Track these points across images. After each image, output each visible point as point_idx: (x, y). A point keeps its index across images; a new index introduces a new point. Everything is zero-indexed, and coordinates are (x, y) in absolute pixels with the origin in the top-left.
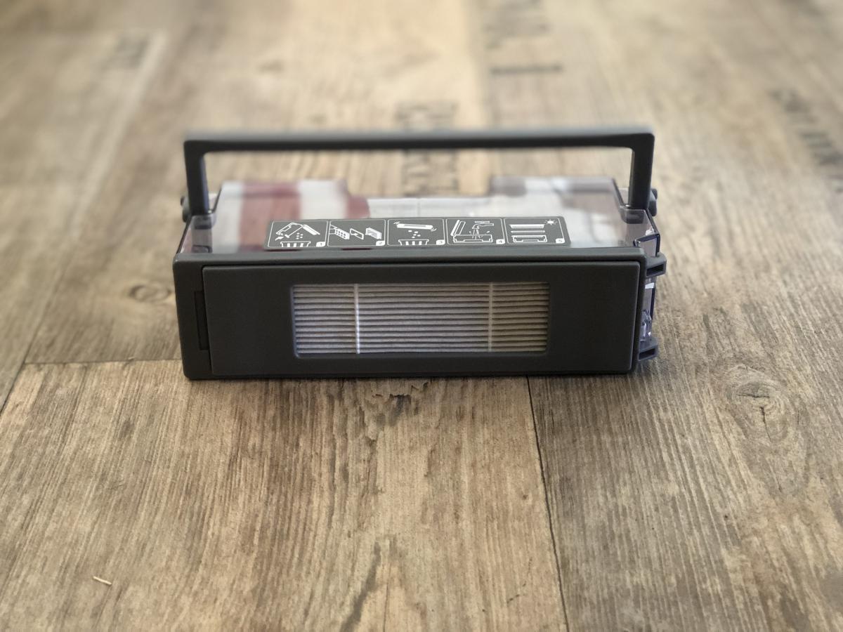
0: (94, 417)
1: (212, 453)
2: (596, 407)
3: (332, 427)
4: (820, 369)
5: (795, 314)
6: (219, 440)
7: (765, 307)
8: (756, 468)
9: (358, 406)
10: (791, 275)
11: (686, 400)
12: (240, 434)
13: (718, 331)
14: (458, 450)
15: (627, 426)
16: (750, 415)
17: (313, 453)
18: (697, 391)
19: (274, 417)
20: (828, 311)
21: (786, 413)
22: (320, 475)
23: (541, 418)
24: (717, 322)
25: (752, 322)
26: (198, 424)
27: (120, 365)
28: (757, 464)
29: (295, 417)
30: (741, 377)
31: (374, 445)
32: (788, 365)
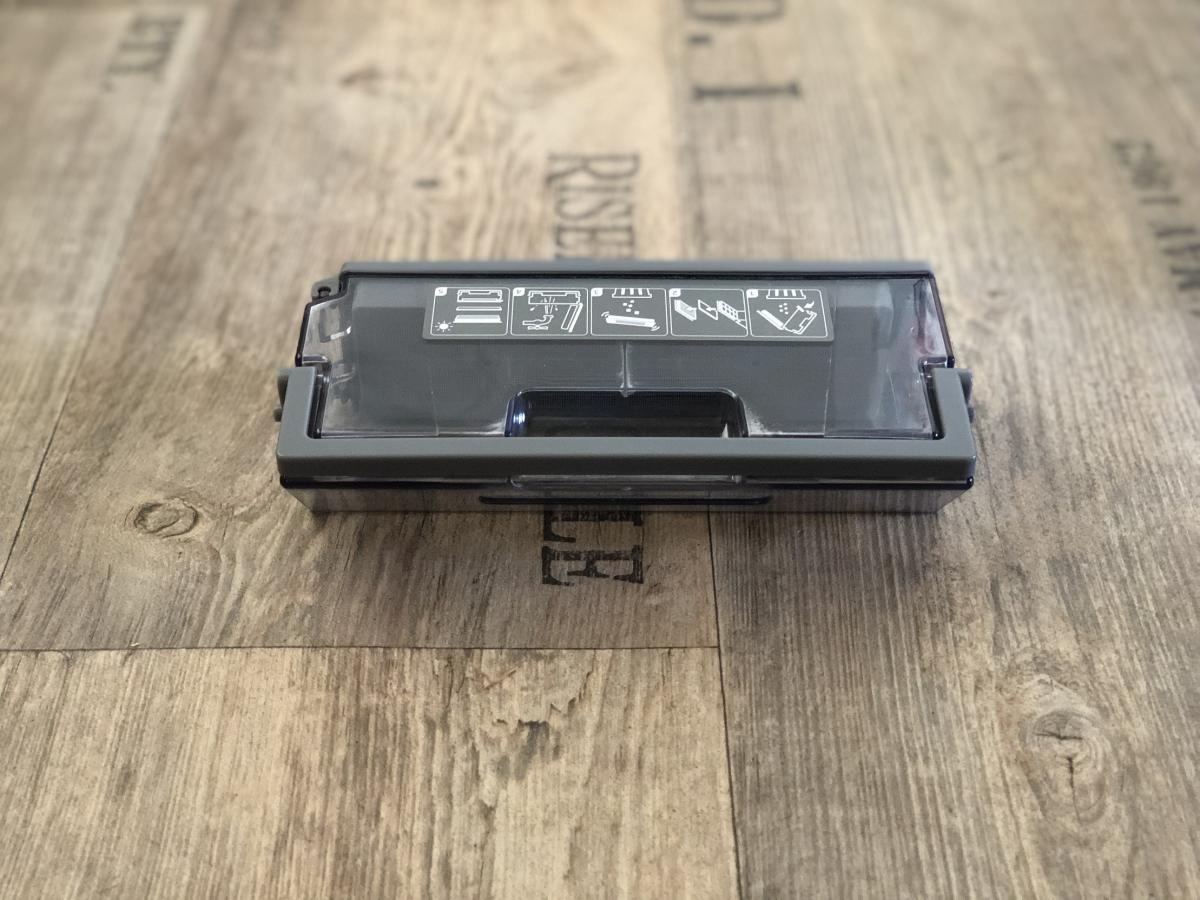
0: (79, 755)
1: (251, 830)
2: (824, 750)
3: (429, 781)
4: (1159, 686)
5: (1129, 580)
6: (260, 806)
7: (1085, 565)
8: (1055, 873)
9: (471, 742)
10: (1127, 504)
11: (958, 742)
12: (292, 795)
13: (1012, 610)
14: (615, 827)
15: (867, 790)
16: (1051, 773)
17: (400, 832)
18: (975, 725)
19: (345, 762)
20: (1178, 575)
21: (1105, 770)
22: (409, 873)
23: (741, 769)
24: (1011, 594)
25: (1063, 593)
26: (231, 775)
27: (116, 656)
28: (1058, 865)
29: (376, 760)
30: (1041, 700)
31: (491, 816)
32: (1113, 677)
